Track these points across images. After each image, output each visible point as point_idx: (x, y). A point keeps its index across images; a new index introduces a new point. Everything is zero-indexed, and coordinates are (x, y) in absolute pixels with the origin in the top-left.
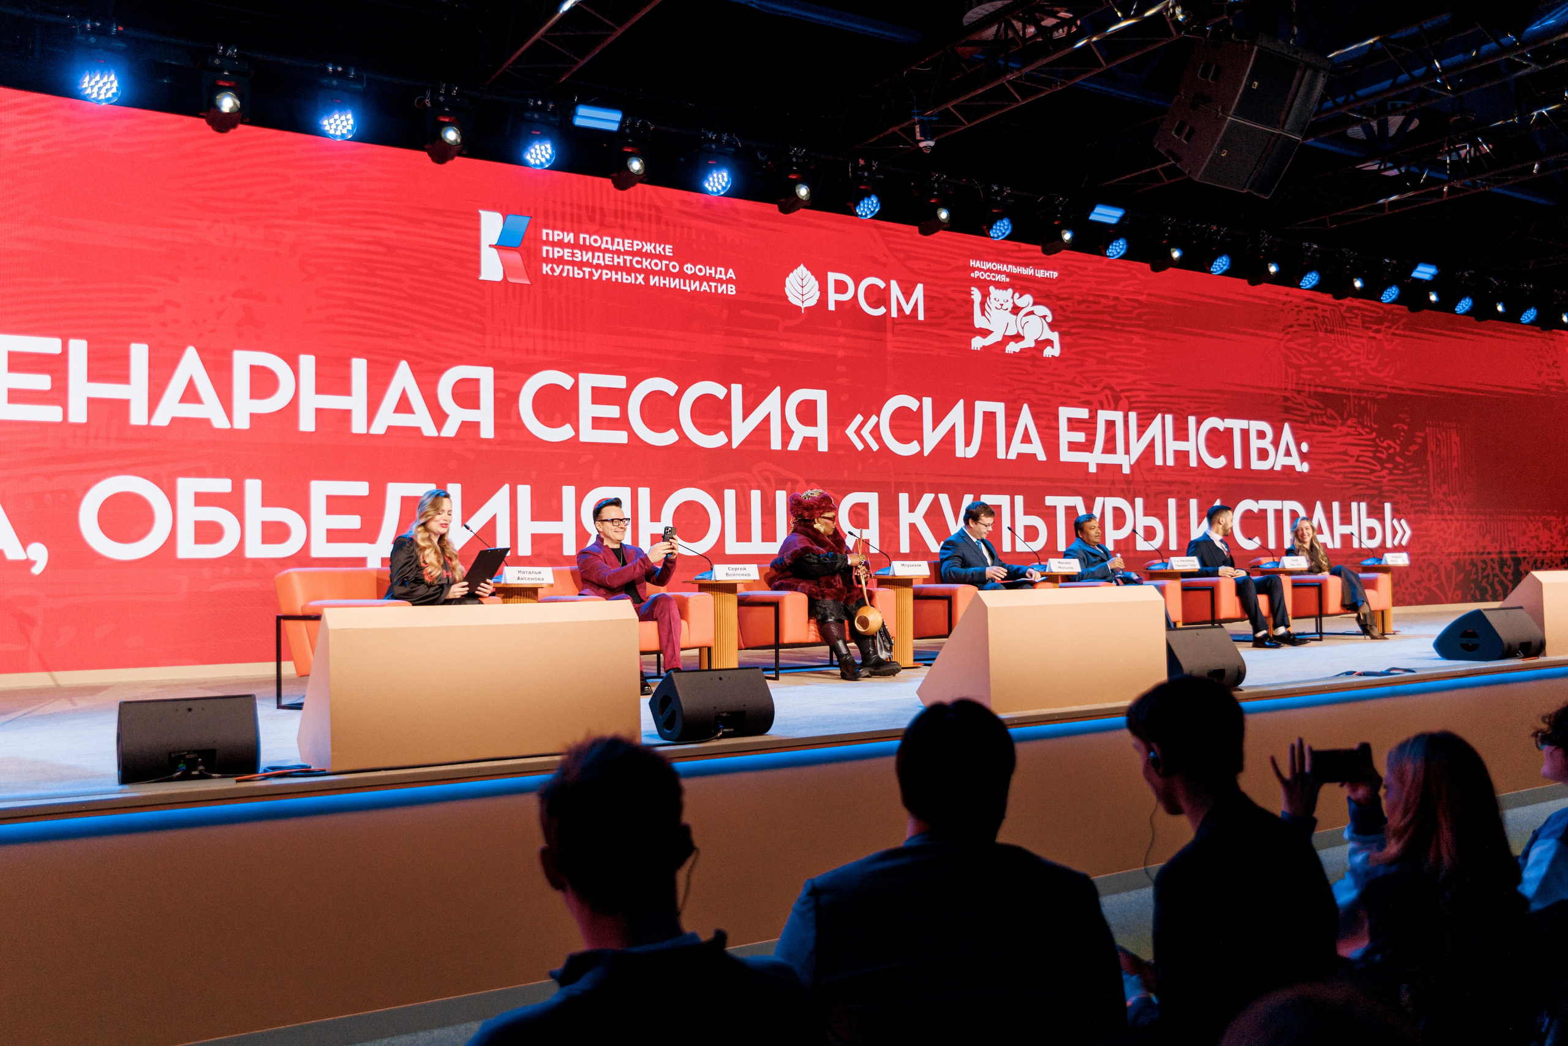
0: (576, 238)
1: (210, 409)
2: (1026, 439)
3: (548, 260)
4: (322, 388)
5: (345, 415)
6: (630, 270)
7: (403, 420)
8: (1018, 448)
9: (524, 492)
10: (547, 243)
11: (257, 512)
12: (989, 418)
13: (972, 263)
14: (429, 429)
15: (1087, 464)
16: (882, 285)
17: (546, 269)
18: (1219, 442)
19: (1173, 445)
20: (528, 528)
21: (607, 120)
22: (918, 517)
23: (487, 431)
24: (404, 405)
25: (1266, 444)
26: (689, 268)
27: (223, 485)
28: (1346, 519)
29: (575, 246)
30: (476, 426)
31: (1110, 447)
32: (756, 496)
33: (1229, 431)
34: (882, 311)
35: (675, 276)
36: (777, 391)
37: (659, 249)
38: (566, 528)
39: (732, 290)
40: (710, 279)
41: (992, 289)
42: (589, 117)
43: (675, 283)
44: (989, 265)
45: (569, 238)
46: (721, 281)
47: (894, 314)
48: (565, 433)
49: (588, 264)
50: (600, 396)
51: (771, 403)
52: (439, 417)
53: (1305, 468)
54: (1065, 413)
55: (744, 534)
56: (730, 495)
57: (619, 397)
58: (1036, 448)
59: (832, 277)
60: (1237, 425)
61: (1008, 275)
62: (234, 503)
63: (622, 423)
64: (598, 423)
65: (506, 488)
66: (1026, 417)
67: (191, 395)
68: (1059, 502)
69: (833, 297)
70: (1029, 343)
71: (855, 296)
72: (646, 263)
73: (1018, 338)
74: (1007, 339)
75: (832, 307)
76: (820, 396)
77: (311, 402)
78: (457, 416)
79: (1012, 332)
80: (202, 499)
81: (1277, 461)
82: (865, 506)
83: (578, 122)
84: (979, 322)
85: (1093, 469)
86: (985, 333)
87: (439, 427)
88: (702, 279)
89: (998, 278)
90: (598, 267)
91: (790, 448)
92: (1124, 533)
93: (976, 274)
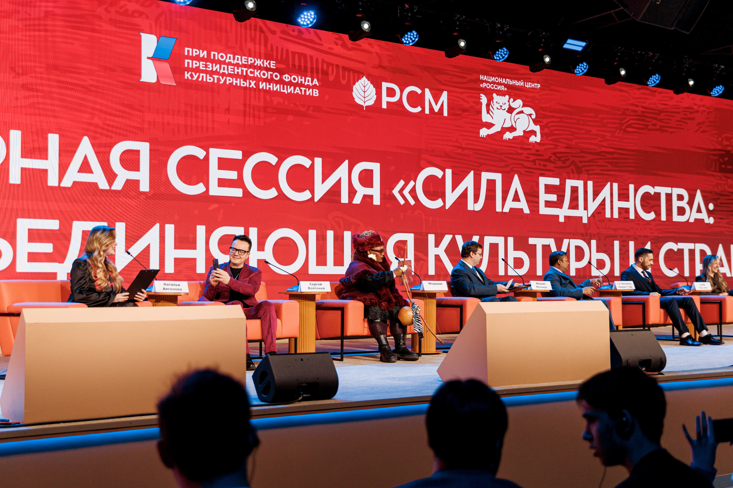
0: (209, 54)
2: (516, 198)
3: (188, 69)
4: (26, 153)
5: (43, 173)
6: (245, 78)
7: (85, 178)
8: (510, 204)
9: (170, 229)
10: (188, 57)
12: (491, 183)
13: (481, 77)
14: (103, 185)
15: (558, 216)
16: (419, 91)
17: (187, 75)
18: (650, 202)
19: (618, 204)
20: (172, 254)
22: (441, 251)
23: (145, 187)
24: (85, 167)
25: (684, 204)
26: (286, 78)
29: (207, 60)
30: (136, 183)
31: (574, 205)
32: (330, 235)
33: (658, 195)
34: (419, 109)
35: (277, 82)
36: (346, 163)
37: (266, 64)
38: (198, 254)
39: (316, 93)
40: (301, 85)
41: (494, 95)
43: (277, 87)
44: (493, 79)
45: (204, 54)
46: (308, 87)
47: (427, 111)
48: (198, 189)
49: (217, 73)
50: (224, 164)
51: (342, 171)
52: (111, 176)
53: (711, 221)
54: (543, 181)
55: (321, 261)
56: (312, 234)
57: (237, 165)
58: (523, 205)
59: (385, 85)
60: (663, 191)
61: (506, 86)
63: (239, 183)
64: (222, 183)
65: (157, 226)
66: (516, 184)
68: (538, 242)
69: (385, 99)
70: (519, 133)
71: (401, 99)
72: (257, 73)
73: (512, 129)
74: (504, 130)
75: (384, 106)
76: (375, 167)
77: (18, 164)
78: (123, 176)
79: (508, 125)
81: (690, 216)
82: (405, 242)
84: (485, 118)
85: (562, 220)
86: (489, 125)
87: (110, 183)
88: (296, 85)
89: (499, 87)
90: (223, 75)
91: (354, 202)
92: (583, 264)
93: (484, 85)
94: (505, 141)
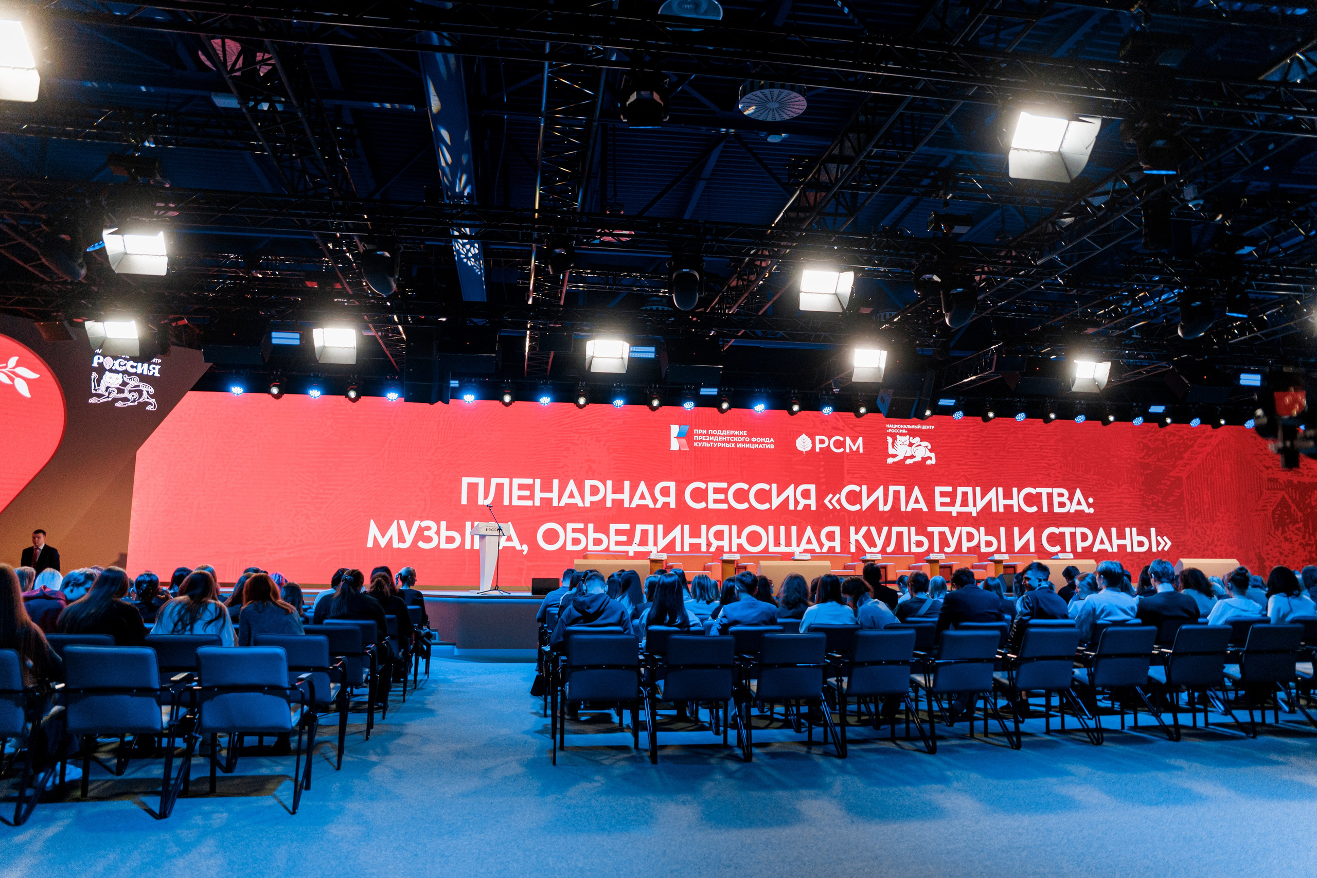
0: (707, 432)
1: (577, 500)
2: (917, 501)
3: (696, 441)
4: (614, 492)
5: (622, 501)
6: (729, 442)
7: (642, 502)
8: (912, 505)
9: (686, 527)
10: (696, 435)
11: (592, 535)
12: (897, 493)
13: (887, 426)
14: (651, 505)
15: (951, 512)
16: (842, 439)
17: (695, 444)
18: (1031, 500)
19: (1002, 502)
20: (688, 541)
21: (713, 391)
22: (860, 537)
23: (673, 506)
24: (642, 497)
25: (1065, 499)
26: (754, 439)
27: (581, 526)
28: (1121, 536)
29: (707, 435)
30: (668, 503)
31: (965, 503)
32: (782, 528)
33: (1040, 495)
34: (842, 450)
35: (748, 443)
36: (793, 485)
37: (741, 433)
38: (703, 541)
39: (772, 446)
40: (763, 443)
41: (898, 436)
42: (704, 391)
43: (748, 446)
44: (897, 426)
45: (705, 432)
46: (768, 443)
47: (848, 451)
48: (702, 505)
49: (712, 441)
50: (716, 491)
51: (790, 491)
52: (655, 501)
53: (1092, 510)
54: (938, 489)
55: (777, 543)
56: (771, 528)
57: (724, 491)
58: (923, 506)
59: (818, 438)
60: (1044, 491)
61: (906, 429)
62: (584, 532)
63: (725, 501)
64: (716, 501)
65: (680, 526)
66: (916, 492)
67: (571, 496)
68: (936, 530)
69: (818, 446)
70: (918, 459)
71: (829, 446)
72: (735, 439)
73: (912, 457)
74: (906, 458)
75: (817, 450)
76: (812, 488)
77: (610, 497)
78: (661, 500)
79: (909, 454)
80: (574, 530)
81: (1072, 508)
82: (833, 532)
83: (701, 393)
84: (891, 451)
85: (954, 514)
86: (894, 456)
87: (655, 504)
88: (759, 443)
89: (901, 431)
90: (716, 442)
91: (798, 509)
92: (973, 544)
93: (890, 431)
94: (907, 465)
